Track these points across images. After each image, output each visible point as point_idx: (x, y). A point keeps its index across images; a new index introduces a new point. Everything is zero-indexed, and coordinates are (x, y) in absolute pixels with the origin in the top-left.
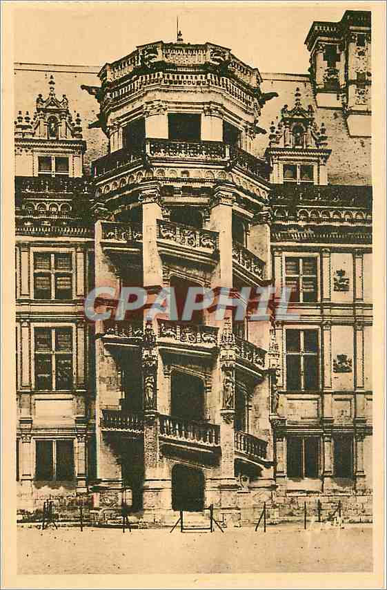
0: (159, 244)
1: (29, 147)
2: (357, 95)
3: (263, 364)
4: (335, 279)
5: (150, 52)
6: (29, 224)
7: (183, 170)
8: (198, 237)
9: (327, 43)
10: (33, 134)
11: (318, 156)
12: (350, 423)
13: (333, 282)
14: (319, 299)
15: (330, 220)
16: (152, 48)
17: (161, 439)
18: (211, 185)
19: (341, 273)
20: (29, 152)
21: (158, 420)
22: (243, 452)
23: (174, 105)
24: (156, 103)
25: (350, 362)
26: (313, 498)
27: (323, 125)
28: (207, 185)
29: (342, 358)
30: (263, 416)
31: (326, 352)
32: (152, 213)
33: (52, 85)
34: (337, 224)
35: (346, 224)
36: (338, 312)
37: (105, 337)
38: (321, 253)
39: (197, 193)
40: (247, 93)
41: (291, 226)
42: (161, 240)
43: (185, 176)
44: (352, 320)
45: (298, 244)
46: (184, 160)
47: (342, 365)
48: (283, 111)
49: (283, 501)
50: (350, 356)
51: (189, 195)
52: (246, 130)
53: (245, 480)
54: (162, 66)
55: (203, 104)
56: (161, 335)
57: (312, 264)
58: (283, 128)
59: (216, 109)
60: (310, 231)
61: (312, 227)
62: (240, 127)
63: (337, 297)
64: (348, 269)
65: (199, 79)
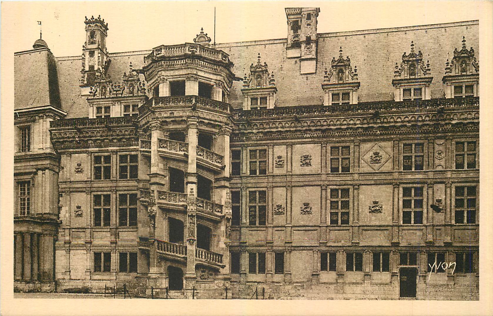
0: (159, 151)
1: (119, 101)
2: (306, 49)
3: (221, 212)
4: (276, 161)
5: (159, 50)
6: (115, 141)
7: (170, 112)
8: (178, 146)
9: (293, 20)
10: (122, 94)
11: (269, 91)
12: (283, 244)
13: (275, 162)
14: (267, 172)
15: (270, 128)
16: (159, 49)
17: (157, 252)
18: (185, 119)
19: (280, 157)
20: (119, 103)
21: (156, 243)
22: (204, 260)
23: (171, 77)
24: (162, 77)
25: (284, 208)
26: (260, 286)
27: (273, 72)
28: (183, 118)
29: (279, 207)
30: (222, 240)
31: (270, 204)
32: (156, 135)
33: (131, 67)
34: (275, 130)
35: (280, 129)
36: (277, 180)
37: (140, 199)
38: (268, 146)
39: (179, 123)
40: (215, 65)
41: (250, 133)
42: (161, 149)
43: (172, 115)
44: (284, 184)
45: (256, 142)
46: (172, 107)
47: (279, 211)
48: (251, 67)
49: (243, 287)
50: (284, 206)
51: (176, 125)
52: (216, 85)
53: (211, 275)
54: (163, 58)
55: (186, 74)
56: (159, 199)
57: (264, 152)
58: (251, 77)
59: (192, 77)
60: (261, 135)
61: (262, 132)
62: (212, 83)
63: (277, 171)
64: (284, 154)
65: (182, 62)
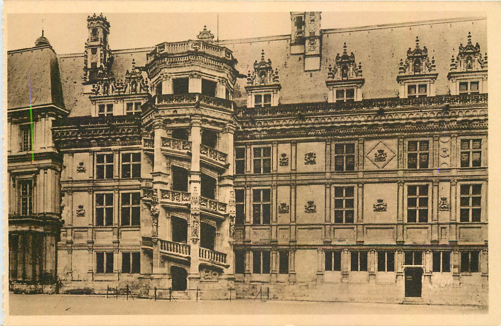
0: (162, 150)
1: (121, 99)
2: (310, 45)
3: (225, 211)
4: (280, 159)
5: (161, 48)
6: (118, 140)
7: (174, 110)
8: (182, 145)
9: (297, 16)
10: (124, 92)
11: (273, 89)
12: (287, 243)
13: (279, 161)
14: (271, 171)
15: (275, 126)
16: (162, 46)
17: (160, 252)
18: (189, 117)
19: (284, 155)
20: (122, 102)
21: (159, 242)
23: (174, 74)
24: (165, 75)
25: (288, 207)
26: (265, 286)
27: (277, 69)
28: (187, 117)
29: (284, 205)
30: (225, 239)
31: (274, 202)
32: (159, 133)
33: (134, 65)
34: (279, 128)
35: (283, 127)
36: (282, 178)
37: (143, 198)
38: (272, 144)
39: (183, 121)
41: (254, 131)
42: (163, 148)
43: (175, 114)
44: (289, 182)
45: (260, 140)
46: (174, 105)
47: (284, 209)
48: (255, 64)
49: (248, 287)
50: (288, 204)
51: (179, 123)
52: (220, 81)
53: (215, 274)
55: (189, 72)
56: (163, 198)
57: (268, 151)
58: (255, 74)
59: (196, 74)
60: (265, 133)
61: (266, 130)
62: (215, 80)
63: (281, 170)
64: (288, 153)
65: (185, 59)
